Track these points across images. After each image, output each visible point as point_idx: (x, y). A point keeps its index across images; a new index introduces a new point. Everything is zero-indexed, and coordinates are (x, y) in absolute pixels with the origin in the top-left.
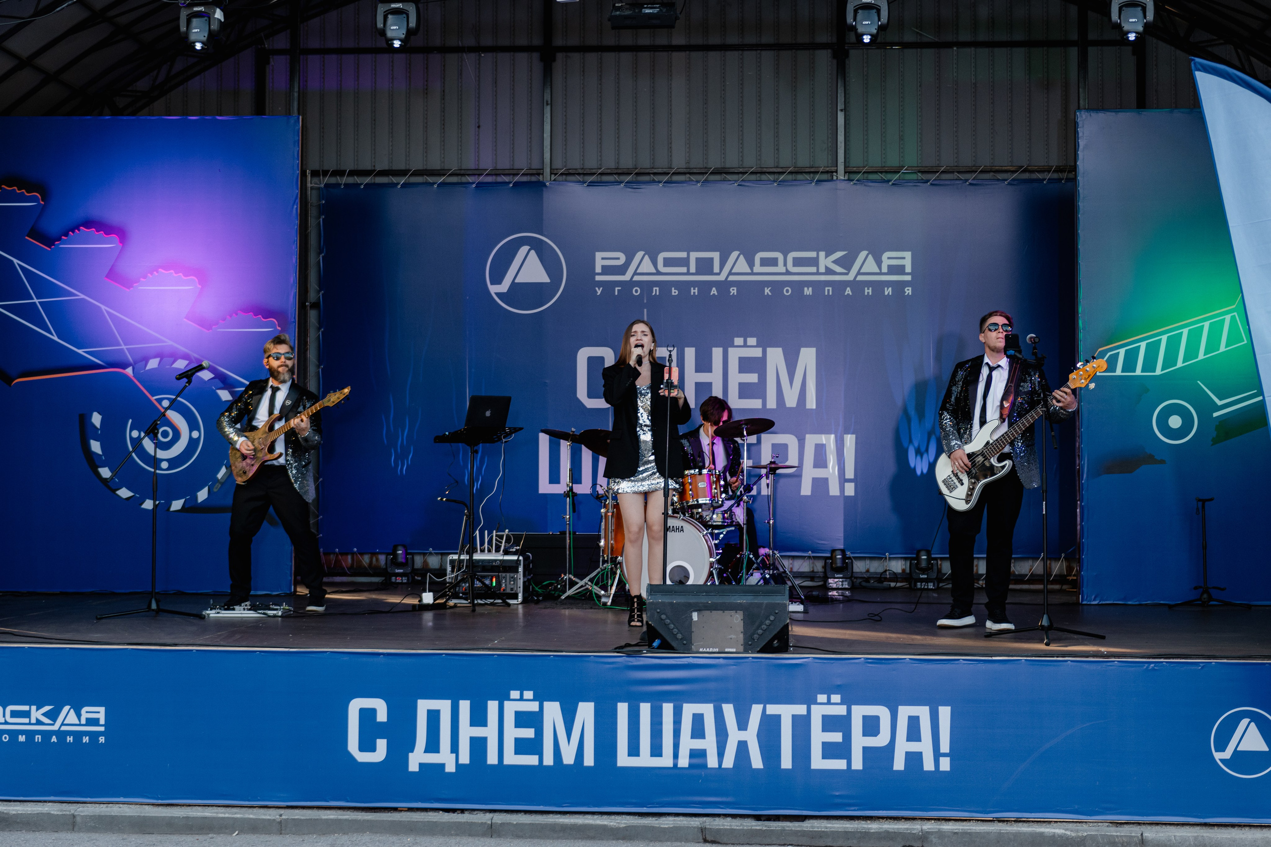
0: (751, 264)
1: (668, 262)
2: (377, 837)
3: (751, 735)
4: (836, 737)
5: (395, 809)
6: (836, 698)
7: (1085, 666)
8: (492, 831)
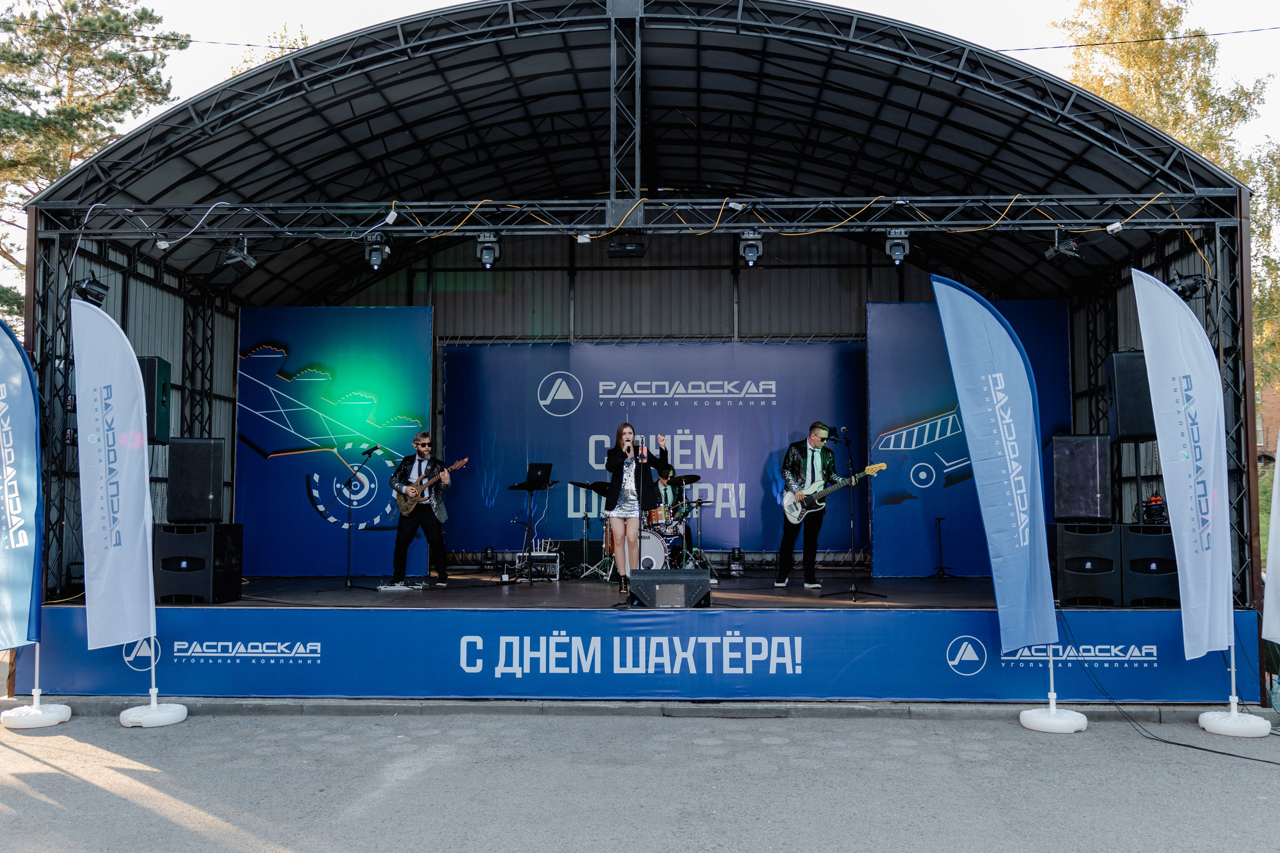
0: (686, 388)
1: (640, 387)
2: (477, 716)
3: (689, 655)
4: (738, 655)
5: (487, 699)
6: (737, 633)
7: (877, 613)
8: (543, 711)
